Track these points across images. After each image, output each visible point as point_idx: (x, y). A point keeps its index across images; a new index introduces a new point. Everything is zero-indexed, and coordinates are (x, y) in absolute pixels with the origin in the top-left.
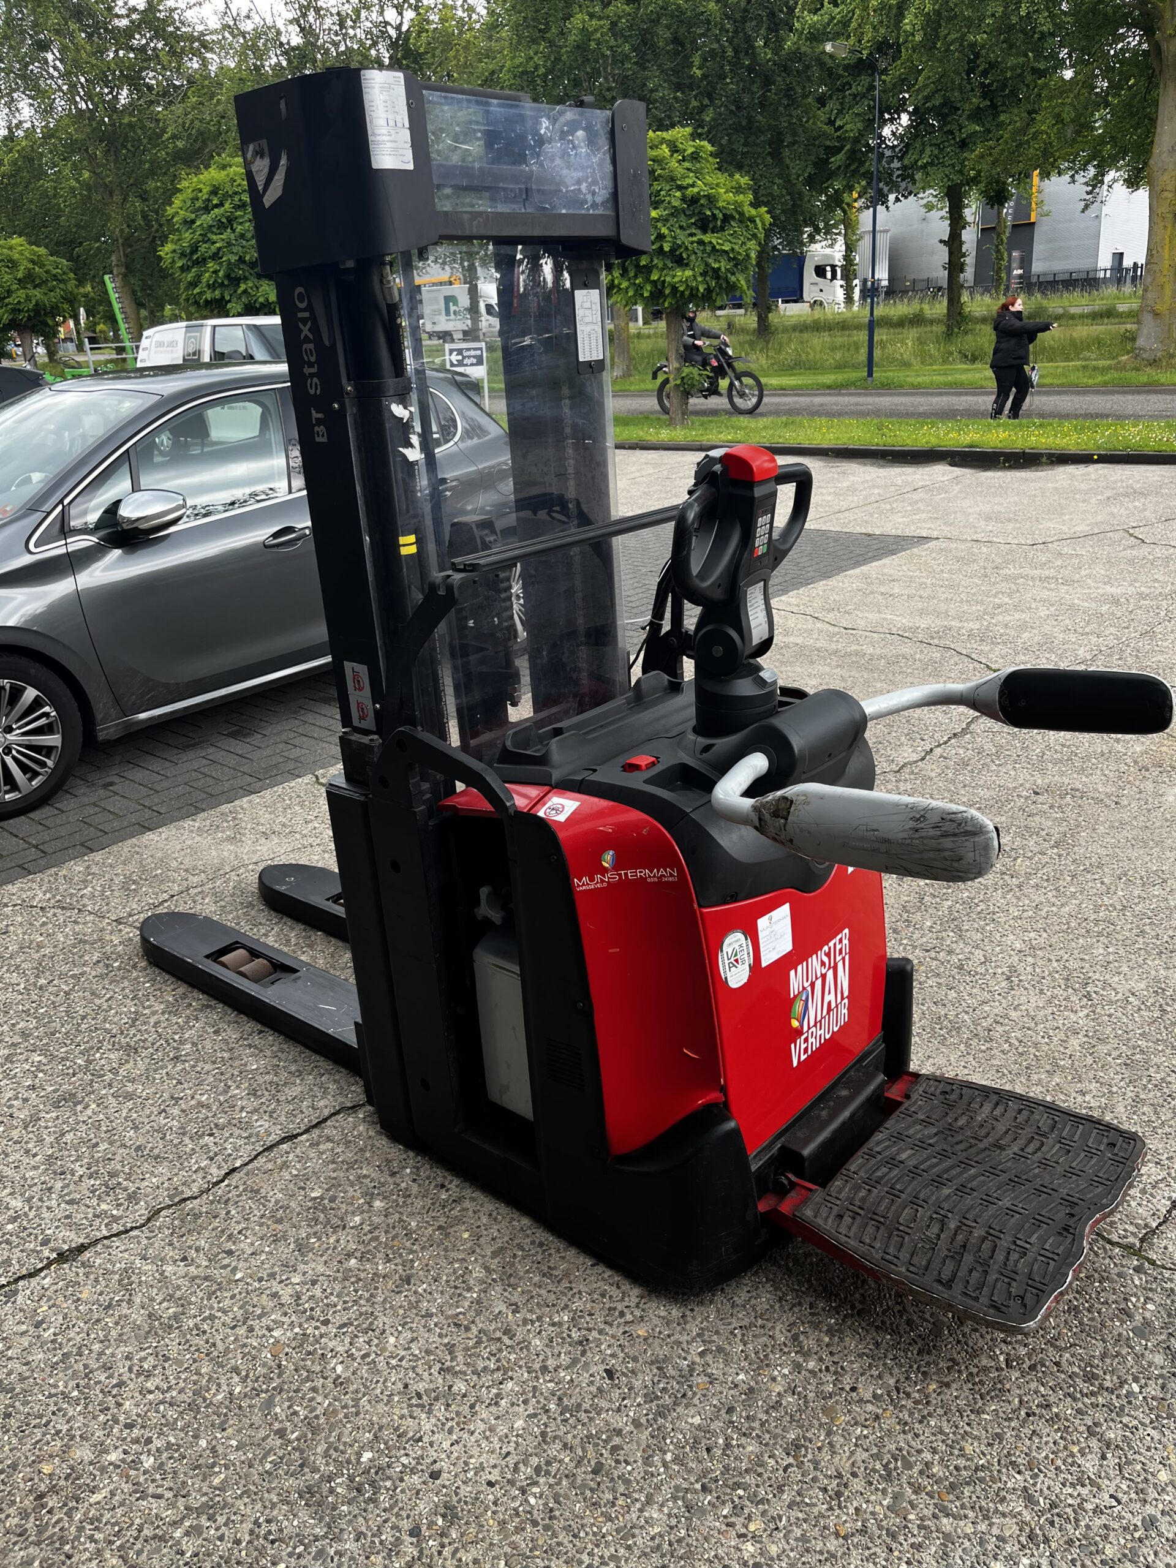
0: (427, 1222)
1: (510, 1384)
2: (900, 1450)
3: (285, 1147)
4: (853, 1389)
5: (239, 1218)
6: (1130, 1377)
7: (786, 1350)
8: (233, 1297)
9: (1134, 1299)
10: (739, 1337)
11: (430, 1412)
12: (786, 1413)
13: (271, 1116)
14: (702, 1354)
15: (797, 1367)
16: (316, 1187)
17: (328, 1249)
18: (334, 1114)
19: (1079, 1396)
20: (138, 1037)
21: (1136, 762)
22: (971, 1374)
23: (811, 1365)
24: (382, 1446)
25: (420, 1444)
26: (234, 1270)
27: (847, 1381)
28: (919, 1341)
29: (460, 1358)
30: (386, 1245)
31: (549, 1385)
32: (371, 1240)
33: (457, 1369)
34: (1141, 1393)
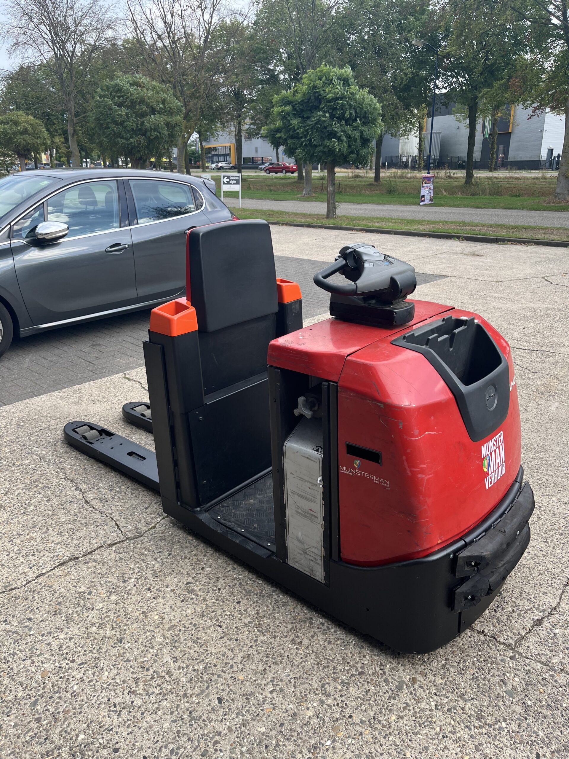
0: (137, 609)
1: (165, 703)
2: (371, 753)
3: (71, 563)
4: (350, 717)
5: (39, 601)
6: (502, 719)
7: (317, 692)
8: (26, 644)
9: (508, 675)
10: (293, 683)
11: (119, 715)
12: (312, 728)
13: (66, 547)
14: (271, 692)
15: (322, 702)
16: (82, 586)
17: (81, 621)
18: (99, 548)
19: (472, 728)
20: (8, 501)
21: (537, 390)
22: (415, 712)
23: (330, 701)
24: (91, 732)
25: (111, 732)
26: (30, 629)
27: (348, 712)
28: (390, 692)
29: (141, 687)
30: (113, 620)
31: (186, 704)
32: (106, 617)
33: (138, 692)
34: (506, 728)
